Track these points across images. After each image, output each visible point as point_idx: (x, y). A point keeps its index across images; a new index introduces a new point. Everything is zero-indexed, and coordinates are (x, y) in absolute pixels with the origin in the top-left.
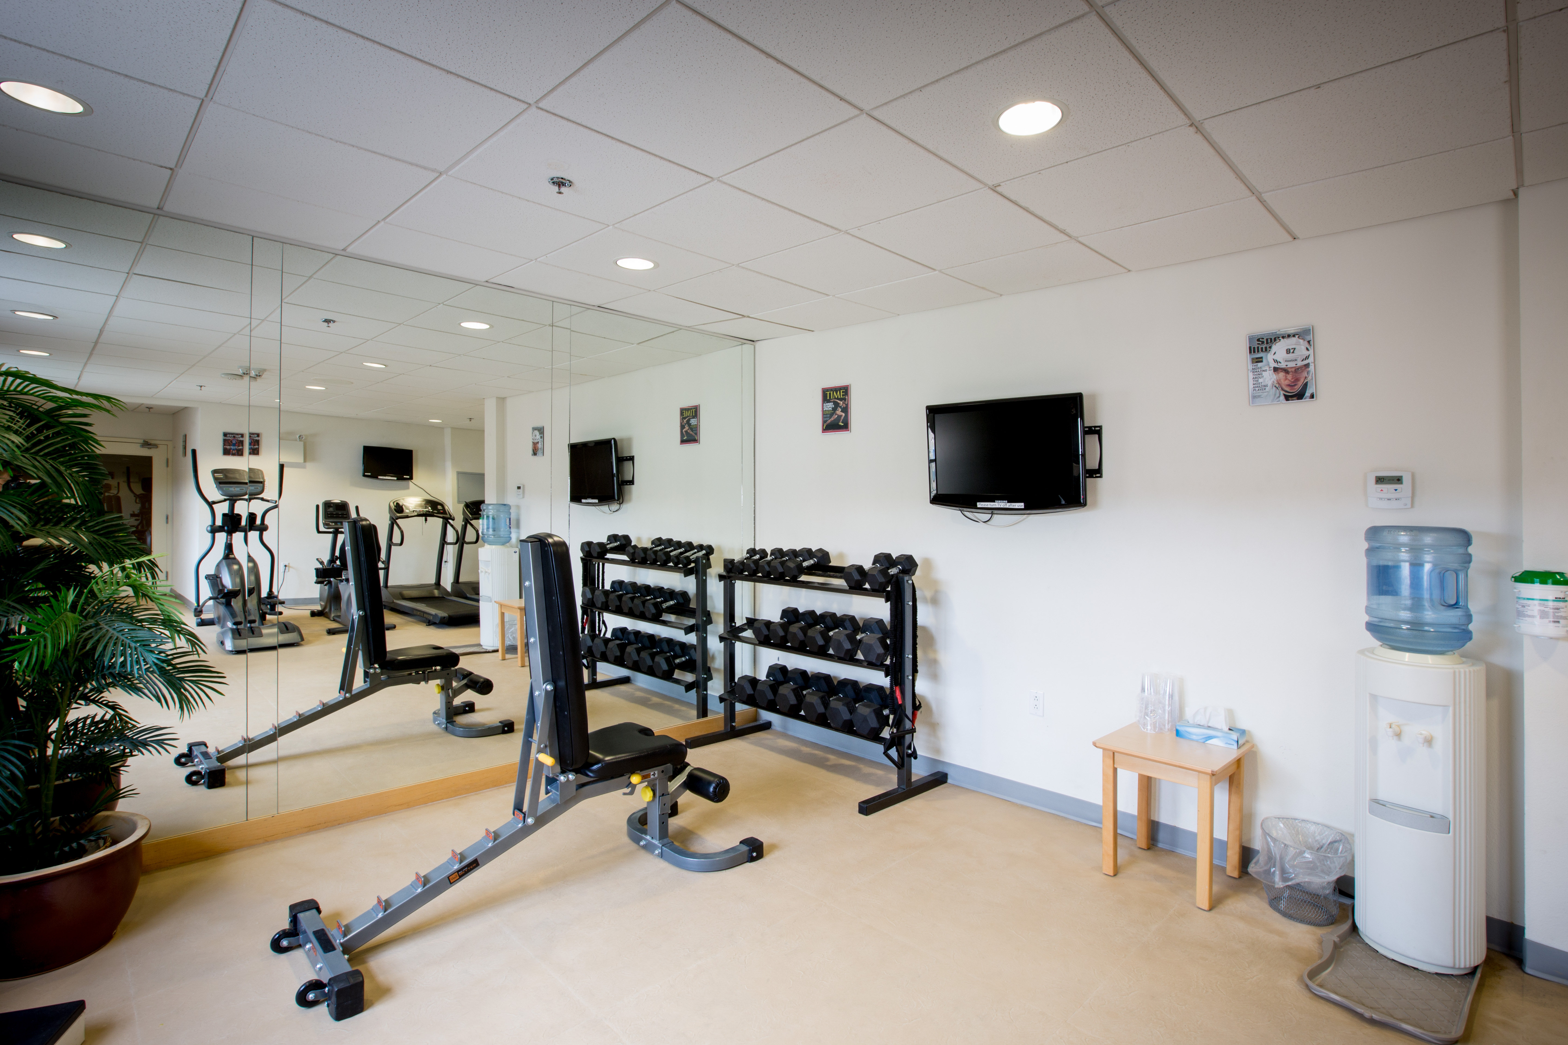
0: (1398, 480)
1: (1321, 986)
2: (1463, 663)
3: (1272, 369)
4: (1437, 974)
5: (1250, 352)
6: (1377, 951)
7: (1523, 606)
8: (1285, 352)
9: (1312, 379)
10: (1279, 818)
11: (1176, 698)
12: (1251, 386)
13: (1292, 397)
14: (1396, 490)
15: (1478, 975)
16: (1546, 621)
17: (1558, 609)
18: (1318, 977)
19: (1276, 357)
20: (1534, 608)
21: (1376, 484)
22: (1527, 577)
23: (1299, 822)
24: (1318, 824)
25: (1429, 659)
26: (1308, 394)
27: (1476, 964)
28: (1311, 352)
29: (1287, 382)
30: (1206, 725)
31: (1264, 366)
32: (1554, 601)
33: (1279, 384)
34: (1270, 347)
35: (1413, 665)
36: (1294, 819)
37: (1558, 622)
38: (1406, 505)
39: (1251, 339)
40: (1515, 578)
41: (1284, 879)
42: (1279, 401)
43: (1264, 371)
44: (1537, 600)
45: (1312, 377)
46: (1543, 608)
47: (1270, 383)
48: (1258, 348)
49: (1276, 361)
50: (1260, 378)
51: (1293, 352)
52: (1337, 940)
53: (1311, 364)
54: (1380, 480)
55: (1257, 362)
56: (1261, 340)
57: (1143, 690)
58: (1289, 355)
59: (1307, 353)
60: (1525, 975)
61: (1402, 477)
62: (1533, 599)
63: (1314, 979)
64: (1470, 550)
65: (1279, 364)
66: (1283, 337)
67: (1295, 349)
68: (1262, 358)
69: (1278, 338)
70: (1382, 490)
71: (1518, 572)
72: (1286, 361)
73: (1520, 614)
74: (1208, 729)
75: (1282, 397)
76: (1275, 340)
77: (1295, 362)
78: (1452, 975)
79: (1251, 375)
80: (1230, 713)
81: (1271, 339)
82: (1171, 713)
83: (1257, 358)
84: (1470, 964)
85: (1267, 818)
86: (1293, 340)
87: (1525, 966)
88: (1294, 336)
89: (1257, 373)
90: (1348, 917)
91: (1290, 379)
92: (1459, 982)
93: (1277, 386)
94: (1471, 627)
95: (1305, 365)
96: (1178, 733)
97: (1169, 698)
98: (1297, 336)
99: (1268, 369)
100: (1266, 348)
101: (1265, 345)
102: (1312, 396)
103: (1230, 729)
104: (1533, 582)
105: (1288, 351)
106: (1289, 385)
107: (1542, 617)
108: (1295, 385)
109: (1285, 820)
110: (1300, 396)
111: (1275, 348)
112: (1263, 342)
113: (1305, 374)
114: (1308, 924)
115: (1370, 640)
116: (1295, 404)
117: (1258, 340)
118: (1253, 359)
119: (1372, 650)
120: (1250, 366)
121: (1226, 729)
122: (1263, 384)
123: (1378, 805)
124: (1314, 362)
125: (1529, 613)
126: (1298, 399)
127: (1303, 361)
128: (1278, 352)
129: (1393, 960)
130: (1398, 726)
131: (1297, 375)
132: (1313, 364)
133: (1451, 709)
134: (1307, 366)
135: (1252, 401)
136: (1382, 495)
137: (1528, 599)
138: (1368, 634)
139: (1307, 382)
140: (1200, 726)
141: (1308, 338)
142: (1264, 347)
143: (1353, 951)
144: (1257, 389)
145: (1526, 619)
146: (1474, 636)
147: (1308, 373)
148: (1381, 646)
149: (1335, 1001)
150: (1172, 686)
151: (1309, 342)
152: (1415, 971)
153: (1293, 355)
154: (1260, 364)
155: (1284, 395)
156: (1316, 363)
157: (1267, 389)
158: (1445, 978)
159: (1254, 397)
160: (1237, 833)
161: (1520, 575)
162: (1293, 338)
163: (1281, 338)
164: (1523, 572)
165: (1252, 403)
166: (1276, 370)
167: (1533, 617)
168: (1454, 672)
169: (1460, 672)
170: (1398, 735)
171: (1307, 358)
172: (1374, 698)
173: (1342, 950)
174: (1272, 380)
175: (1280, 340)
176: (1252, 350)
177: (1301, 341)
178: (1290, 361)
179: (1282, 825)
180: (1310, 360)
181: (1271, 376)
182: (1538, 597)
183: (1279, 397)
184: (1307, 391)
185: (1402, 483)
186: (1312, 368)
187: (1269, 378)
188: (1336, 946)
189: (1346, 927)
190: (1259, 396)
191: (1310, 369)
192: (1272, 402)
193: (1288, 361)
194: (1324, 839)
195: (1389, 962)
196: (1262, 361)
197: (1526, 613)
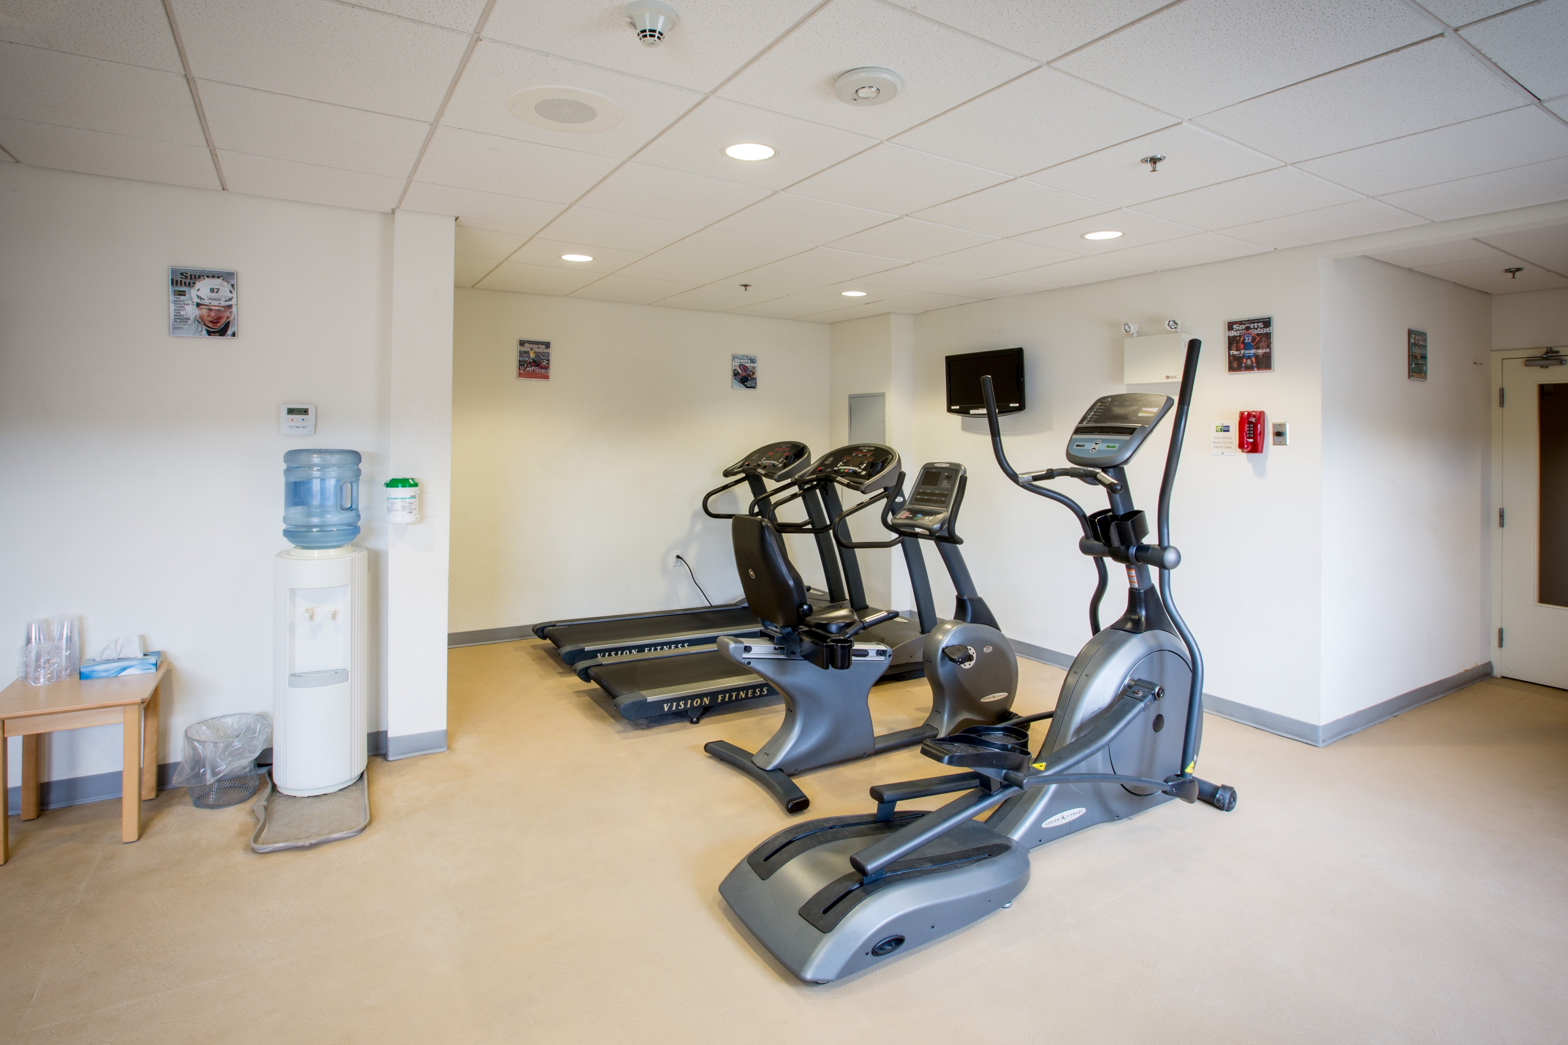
0: (305, 412)
1: (263, 844)
2: (354, 551)
3: (195, 304)
4: (340, 790)
5: (172, 284)
6: (296, 797)
7: (392, 504)
8: (209, 290)
9: (234, 319)
10: (199, 723)
11: (76, 638)
12: (172, 317)
13: (214, 332)
14: (303, 420)
15: (365, 776)
16: (406, 512)
17: (412, 503)
18: (259, 839)
19: (200, 293)
20: (399, 505)
21: (288, 414)
22: (393, 483)
23: (218, 720)
24: (235, 715)
25: (332, 552)
26: (230, 332)
27: (362, 772)
28: (234, 295)
29: (210, 319)
30: (117, 658)
31: (187, 300)
32: (409, 498)
33: (202, 319)
34: (194, 283)
35: (320, 559)
36: (213, 718)
37: (412, 512)
38: (311, 432)
39: (174, 271)
40: (386, 484)
41: (214, 774)
42: (201, 335)
43: (187, 304)
44: (399, 498)
45: (234, 317)
46: (403, 504)
47: (192, 318)
48: (181, 281)
49: (199, 297)
50: (182, 310)
51: (217, 292)
52: (265, 803)
53: (234, 306)
54: (291, 411)
55: (179, 295)
56: (184, 274)
57: (29, 641)
58: (212, 294)
59: (230, 295)
60: (389, 763)
61: (308, 409)
62: (397, 499)
63: (258, 842)
64: (361, 466)
65: (202, 300)
66: (208, 277)
67: (219, 289)
68: (185, 292)
69: (203, 276)
70: (292, 420)
71: (388, 479)
72: (209, 299)
73: (390, 510)
74: (119, 662)
75: (204, 332)
76: (199, 277)
77: (219, 302)
78: (349, 786)
79: (172, 307)
80: (143, 639)
81: (195, 276)
82: (69, 658)
83: (179, 291)
84: (358, 773)
85: (189, 728)
86: (219, 281)
87: (388, 757)
88: (218, 277)
89: (180, 306)
90: (267, 782)
91: (213, 316)
92: (355, 788)
93: (200, 320)
94: (360, 524)
95: (228, 306)
96: (82, 676)
97: (67, 642)
98: (221, 278)
99: (191, 303)
100: (189, 283)
101: (189, 281)
102: (234, 335)
103: (145, 655)
104: (397, 487)
105: (212, 290)
106: (212, 322)
107: (403, 510)
108: (217, 323)
109: (205, 722)
110: (222, 332)
111: (199, 284)
112: (186, 277)
113: (227, 314)
114: (236, 804)
115: (286, 544)
116: (217, 340)
117: (182, 274)
118: (175, 291)
119: (288, 552)
120: (172, 298)
121: (140, 655)
122: (185, 317)
123: (296, 679)
124: (237, 305)
125: (396, 508)
126: (220, 335)
127: (226, 301)
128: (203, 288)
129: (309, 797)
130: (312, 610)
131: (220, 313)
132: (236, 306)
133: (350, 587)
134: (230, 307)
135: (173, 331)
136: (292, 424)
137: (395, 499)
138: (285, 539)
139: (229, 322)
140: (109, 661)
141: (232, 282)
142: (187, 282)
143: (279, 805)
144: (178, 321)
145: (394, 512)
146: (361, 530)
147: (231, 313)
148: (295, 547)
149: (281, 849)
150: (71, 627)
151: (233, 286)
152: (326, 796)
153: (217, 294)
154: (182, 298)
155: (207, 330)
156: (238, 305)
157: (189, 322)
158: (346, 790)
159: (175, 328)
160: (154, 754)
161: (390, 482)
162: (218, 279)
163: (205, 277)
164: (391, 480)
165: (173, 334)
166: (198, 305)
167: (396, 511)
168: (352, 559)
169: (355, 558)
170: (312, 617)
171: (230, 299)
172: (293, 591)
173: (269, 810)
174: (195, 314)
175: (204, 278)
176: (174, 282)
177: (225, 283)
178: (214, 299)
179: (204, 728)
180: (233, 302)
181: (194, 311)
182: (400, 497)
183: (201, 331)
184: (229, 330)
185: (308, 414)
186: (234, 309)
187: (191, 311)
188: (266, 808)
189: (269, 789)
190: (181, 328)
191: (232, 310)
192: (195, 335)
193: (212, 299)
194: (241, 726)
195: (306, 799)
196: (185, 295)
197: (394, 509)
